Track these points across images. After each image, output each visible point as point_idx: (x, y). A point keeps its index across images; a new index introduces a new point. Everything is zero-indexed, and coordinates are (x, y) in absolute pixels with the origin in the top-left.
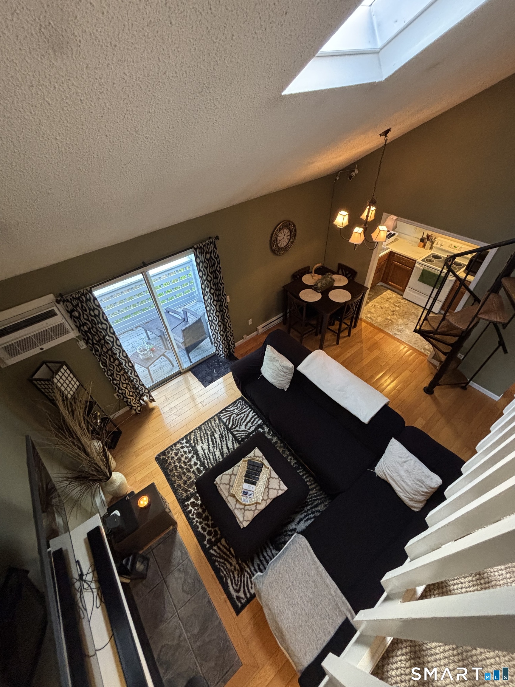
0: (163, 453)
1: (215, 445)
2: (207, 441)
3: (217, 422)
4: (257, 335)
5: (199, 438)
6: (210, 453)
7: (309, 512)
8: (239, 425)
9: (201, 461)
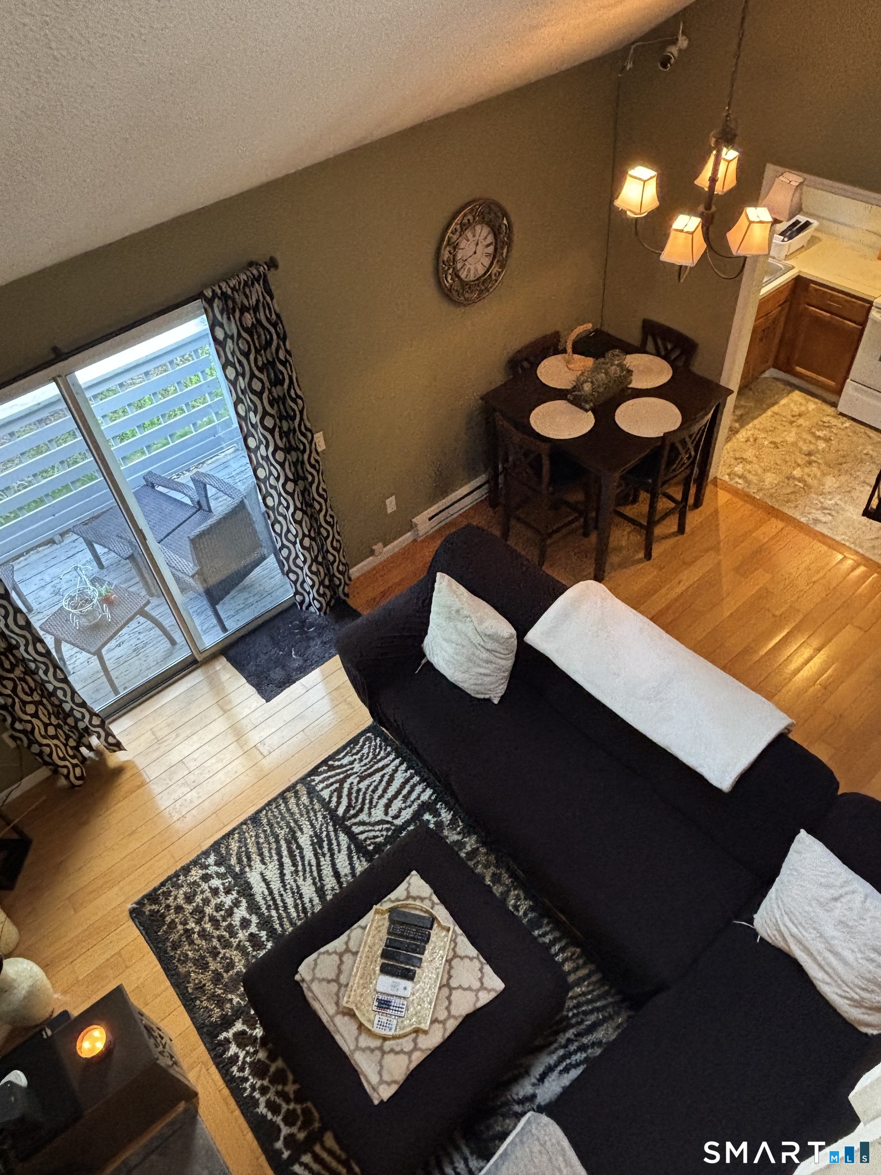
0: (152, 897)
1: (300, 868)
2: (275, 857)
3: (305, 799)
4: (415, 541)
5: (253, 849)
6: (285, 890)
7: (572, 1048)
8: (367, 806)
9: (260, 915)
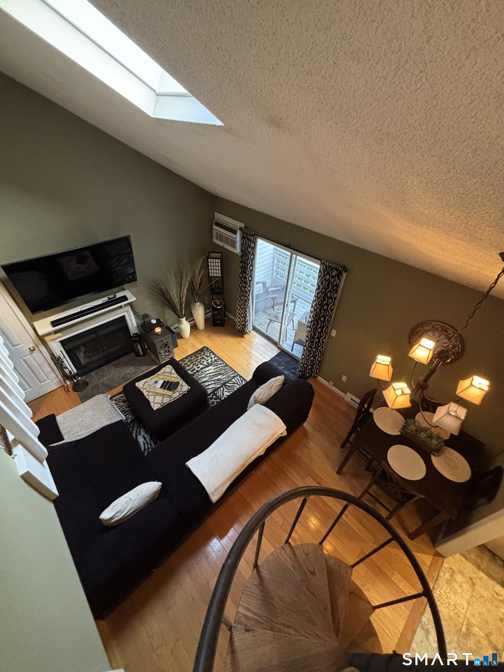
0: (208, 349)
2: (215, 371)
3: (232, 376)
4: (343, 398)
5: (218, 366)
6: (206, 374)
7: (149, 445)
9: (200, 370)
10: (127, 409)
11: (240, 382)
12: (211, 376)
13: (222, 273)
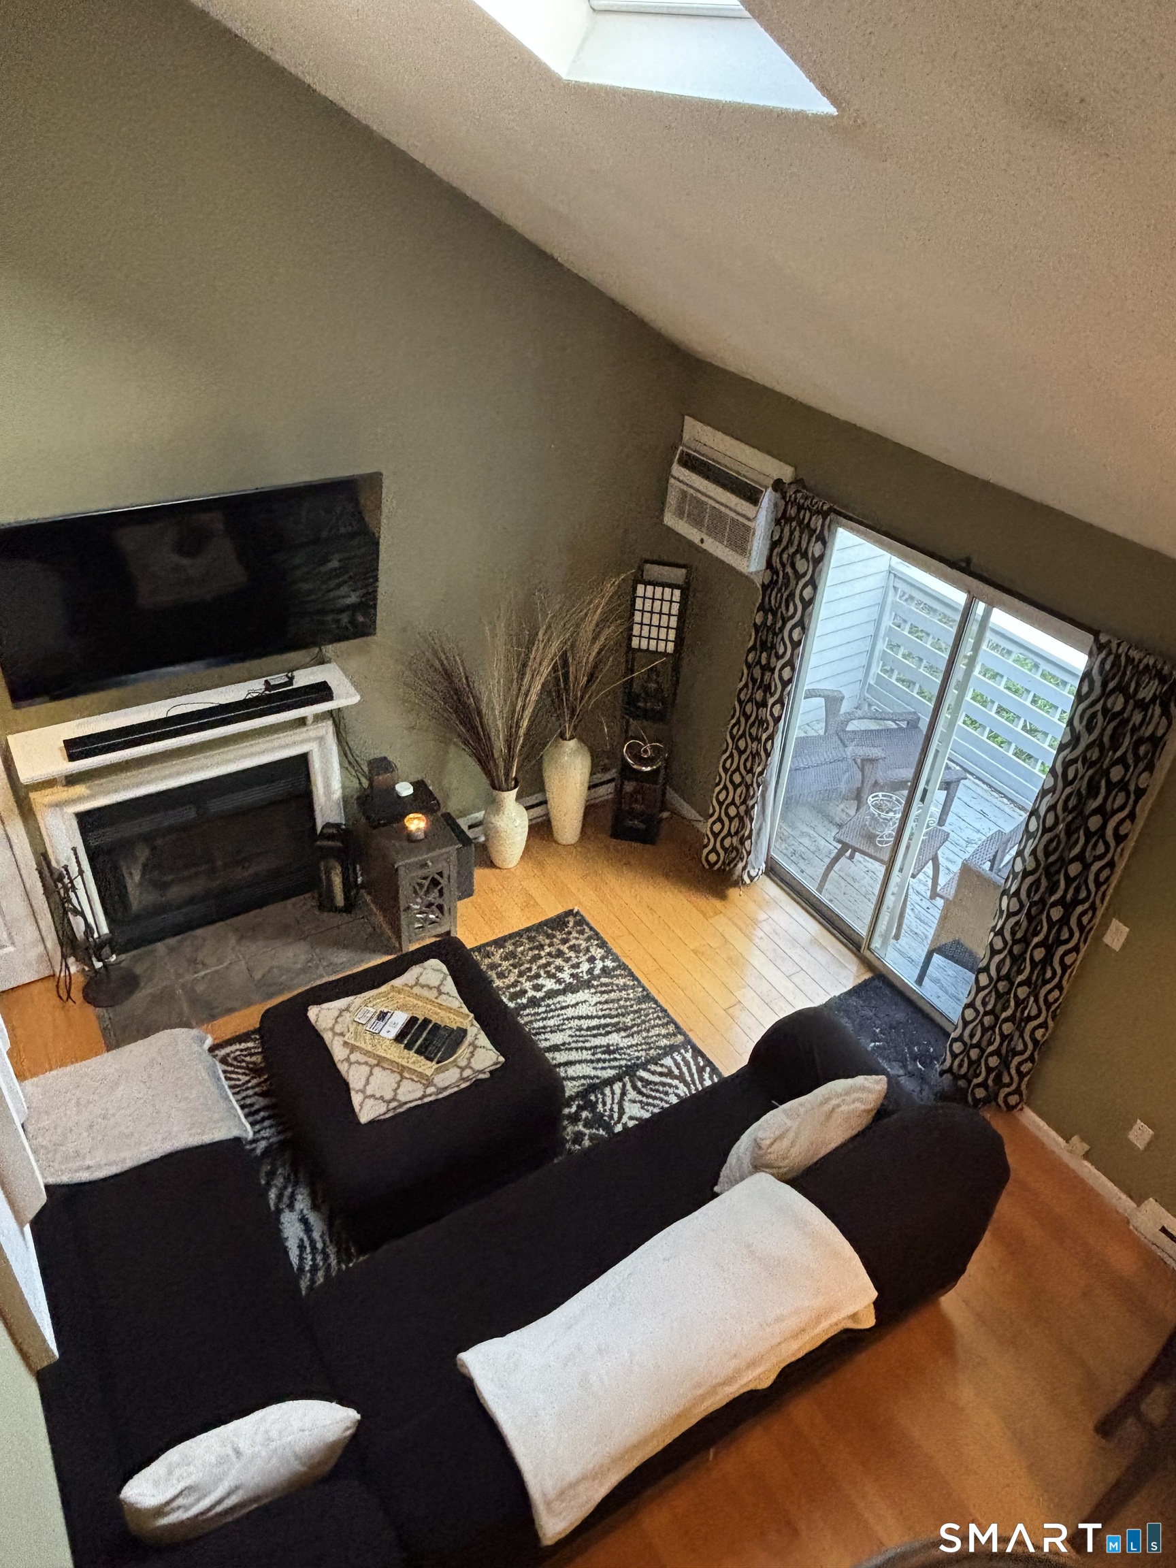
0: (581, 922)
1: (583, 1033)
2: (600, 1013)
3: (664, 1042)
5: (613, 995)
6: (564, 1020)
9: (543, 999)
10: (261, 1102)
11: (692, 1075)
12: (580, 1029)
13: (679, 642)
